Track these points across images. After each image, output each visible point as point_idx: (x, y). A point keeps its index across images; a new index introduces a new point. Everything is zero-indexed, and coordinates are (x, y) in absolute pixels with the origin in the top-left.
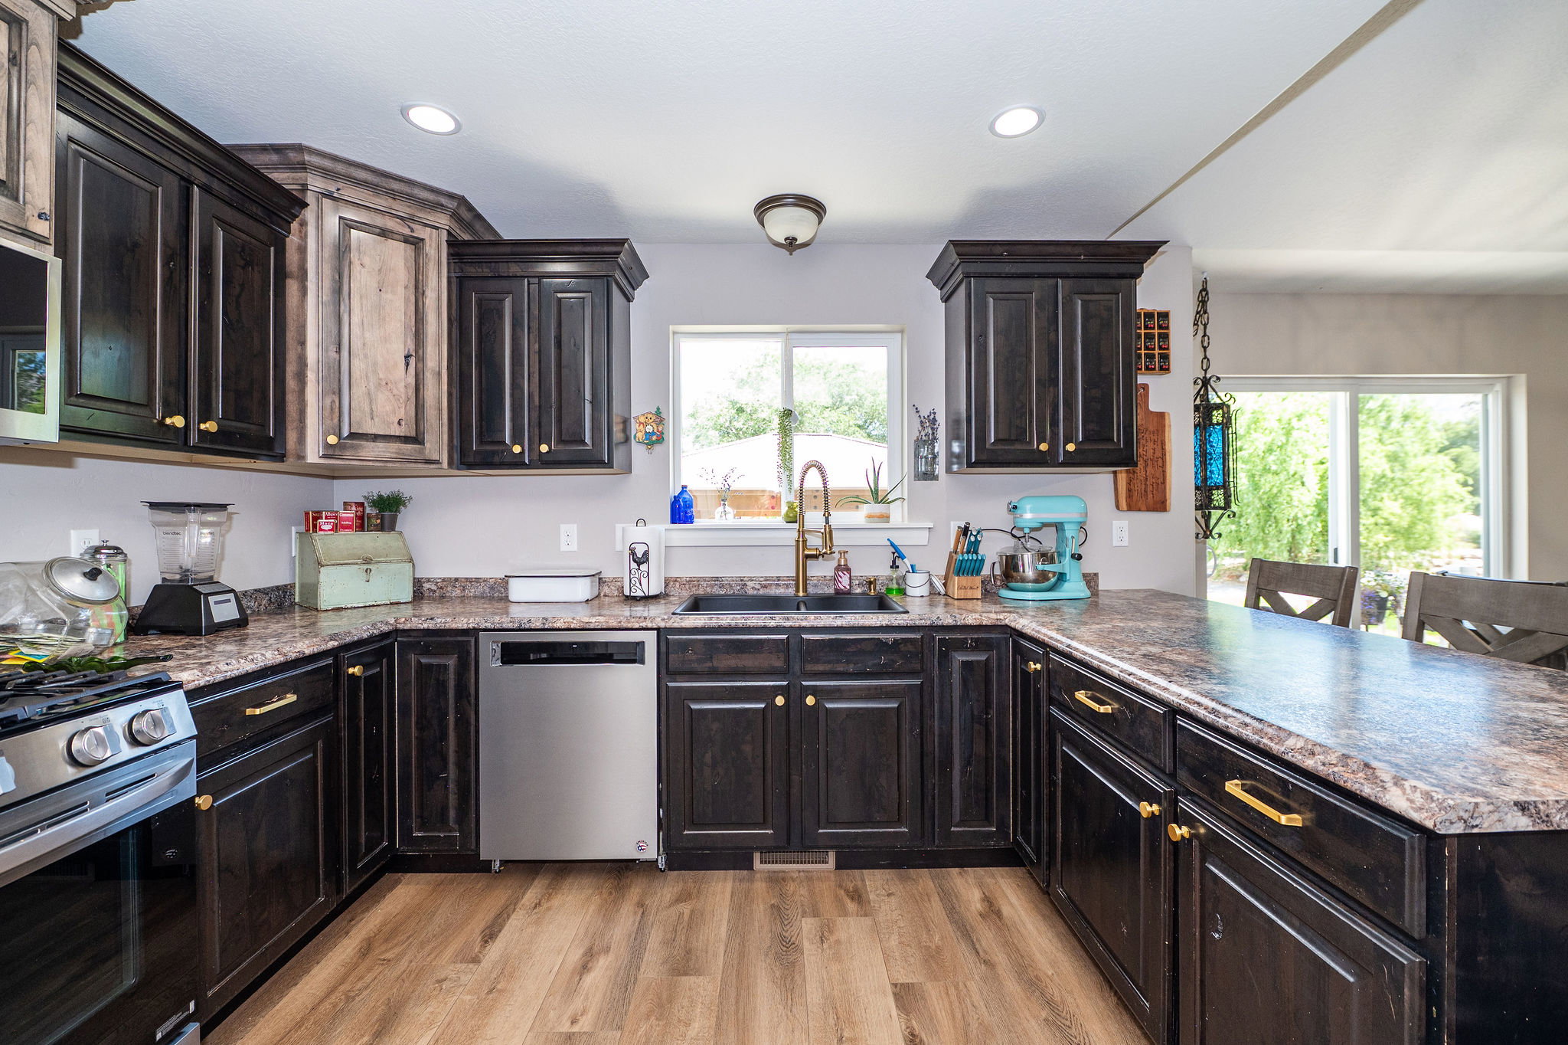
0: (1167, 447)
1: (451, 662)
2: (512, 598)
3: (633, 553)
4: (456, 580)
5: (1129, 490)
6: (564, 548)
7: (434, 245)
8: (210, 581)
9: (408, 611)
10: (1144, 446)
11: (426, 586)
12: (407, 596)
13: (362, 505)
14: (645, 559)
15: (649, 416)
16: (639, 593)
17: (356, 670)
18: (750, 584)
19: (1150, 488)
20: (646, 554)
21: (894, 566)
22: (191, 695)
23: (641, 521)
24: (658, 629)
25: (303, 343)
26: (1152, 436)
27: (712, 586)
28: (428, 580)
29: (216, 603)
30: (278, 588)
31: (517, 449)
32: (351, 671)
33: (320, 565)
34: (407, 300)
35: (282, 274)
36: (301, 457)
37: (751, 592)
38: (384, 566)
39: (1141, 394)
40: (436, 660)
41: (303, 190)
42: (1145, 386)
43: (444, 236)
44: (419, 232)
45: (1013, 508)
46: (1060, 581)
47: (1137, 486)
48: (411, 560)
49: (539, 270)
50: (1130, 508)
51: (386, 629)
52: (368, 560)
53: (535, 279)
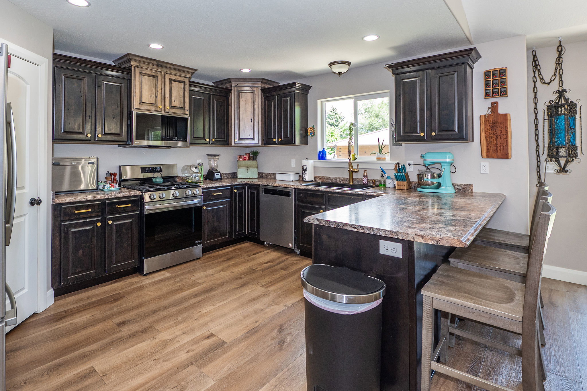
0: (509, 130)
1: (256, 192)
2: (277, 179)
3: (303, 168)
4: (270, 173)
5: (487, 149)
6: (292, 166)
7: (257, 91)
8: (216, 170)
10: (495, 129)
12: (256, 176)
14: (305, 170)
15: (311, 128)
16: (305, 180)
17: (236, 190)
19: (499, 149)
20: (306, 168)
21: (382, 176)
22: (203, 189)
23: (307, 159)
24: (294, 188)
25: (231, 120)
26: (500, 125)
27: (328, 180)
28: (264, 173)
29: (216, 175)
31: (274, 140)
33: (239, 168)
34: (251, 106)
36: (231, 144)
37: (338, 182)
38: (251, 169)
39: (494, 107)
40: (253, 191)
41: (231, 87)
42: (496, 103)
43: (260, 88)
44: (255, 89)
45: (421, 156)
46: (439, 185)
47: (492, 147)
48: (257, 168)
49: (279, 93)
50: (488, 157)
51: (243, 183)
52: (248, 167)
53: (279, 95)
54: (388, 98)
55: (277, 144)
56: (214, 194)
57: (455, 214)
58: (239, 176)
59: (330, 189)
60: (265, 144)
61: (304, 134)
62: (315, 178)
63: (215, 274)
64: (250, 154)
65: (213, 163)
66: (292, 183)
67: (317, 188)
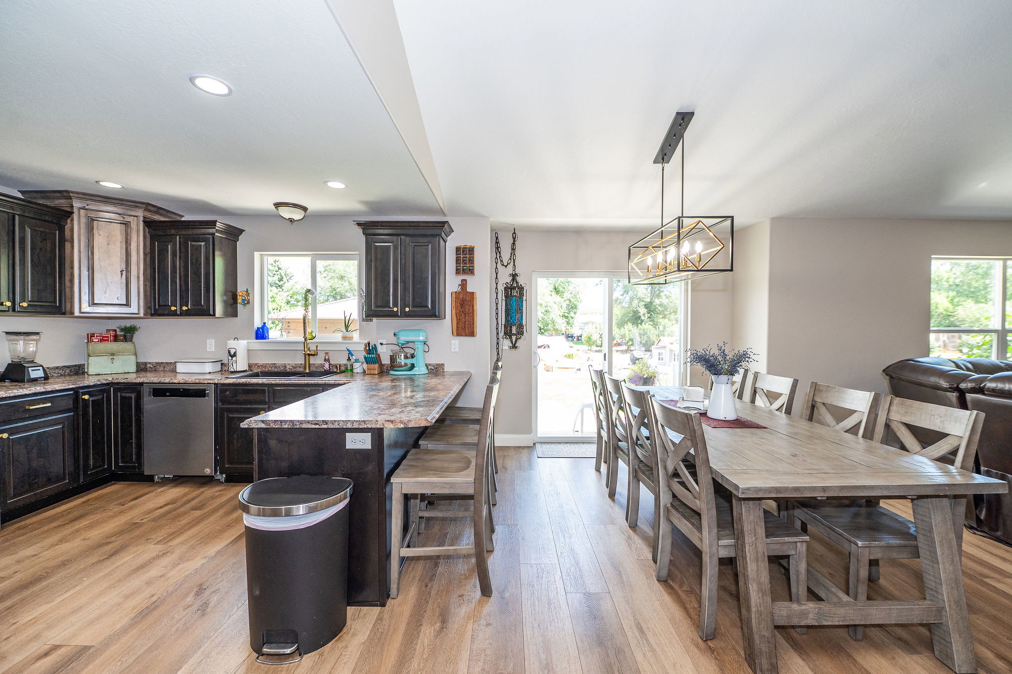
0: (475, 308)
1: (133, 396)
2: (178, 371)
3: (229, 352)
4: (162, 363)
5: (457, 327)
6: (208, 350)
7: (135, 223)
8: (32, 362)
9: (134, 375)
10: (464, 307)
11: (148, 365)
12: (133, 369)
13: (115, 331)
14: (234, 355)
15: (244, 292)
16: (232, 370)
17: (86, 397)
18: (288, 367)
19: (467, 326)
20: (235, 353)
21: (349, 359)
23: (236, 338)
24: (215, 384)
25: (72, 268)
26: (468, 303)
27: (271, 367)
28: (150, 363)
29: (32, 370)
30: (76, 366)
31: (173, 308)
32: (83, 397)
33: (89, 356)
34: (121, 248)
35: (62, 240)
36: (72, 313)
37: (288, 370)
38: (120, 357)
39: (464, 284)
40: (127, 395)
41: (72, 206)
42: (465, 280)
43: (141, 219)
44: (128, 219)
45: (395, 335)
46: (413, 366)
47: (461, 325)
48: (136, 354)
49: (184, 232)
50: (458, 335)
51: (105, 382)
52: (113, 354)
53: (182, 236)
54: (357, 261)
55: (178, 315)
56: (31, 408)
57: (425, 396)
58: (92, 370)
59: (275, 380)
60: (152, 315)
61: (231, 301)
62: (250, 366)
63: (42, 552)
64: (118, 330)
65: (23, 348)
66: (208, 377)
67: (254, 380)
